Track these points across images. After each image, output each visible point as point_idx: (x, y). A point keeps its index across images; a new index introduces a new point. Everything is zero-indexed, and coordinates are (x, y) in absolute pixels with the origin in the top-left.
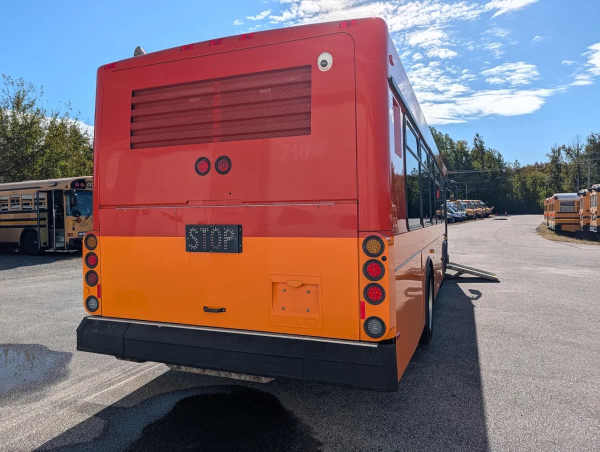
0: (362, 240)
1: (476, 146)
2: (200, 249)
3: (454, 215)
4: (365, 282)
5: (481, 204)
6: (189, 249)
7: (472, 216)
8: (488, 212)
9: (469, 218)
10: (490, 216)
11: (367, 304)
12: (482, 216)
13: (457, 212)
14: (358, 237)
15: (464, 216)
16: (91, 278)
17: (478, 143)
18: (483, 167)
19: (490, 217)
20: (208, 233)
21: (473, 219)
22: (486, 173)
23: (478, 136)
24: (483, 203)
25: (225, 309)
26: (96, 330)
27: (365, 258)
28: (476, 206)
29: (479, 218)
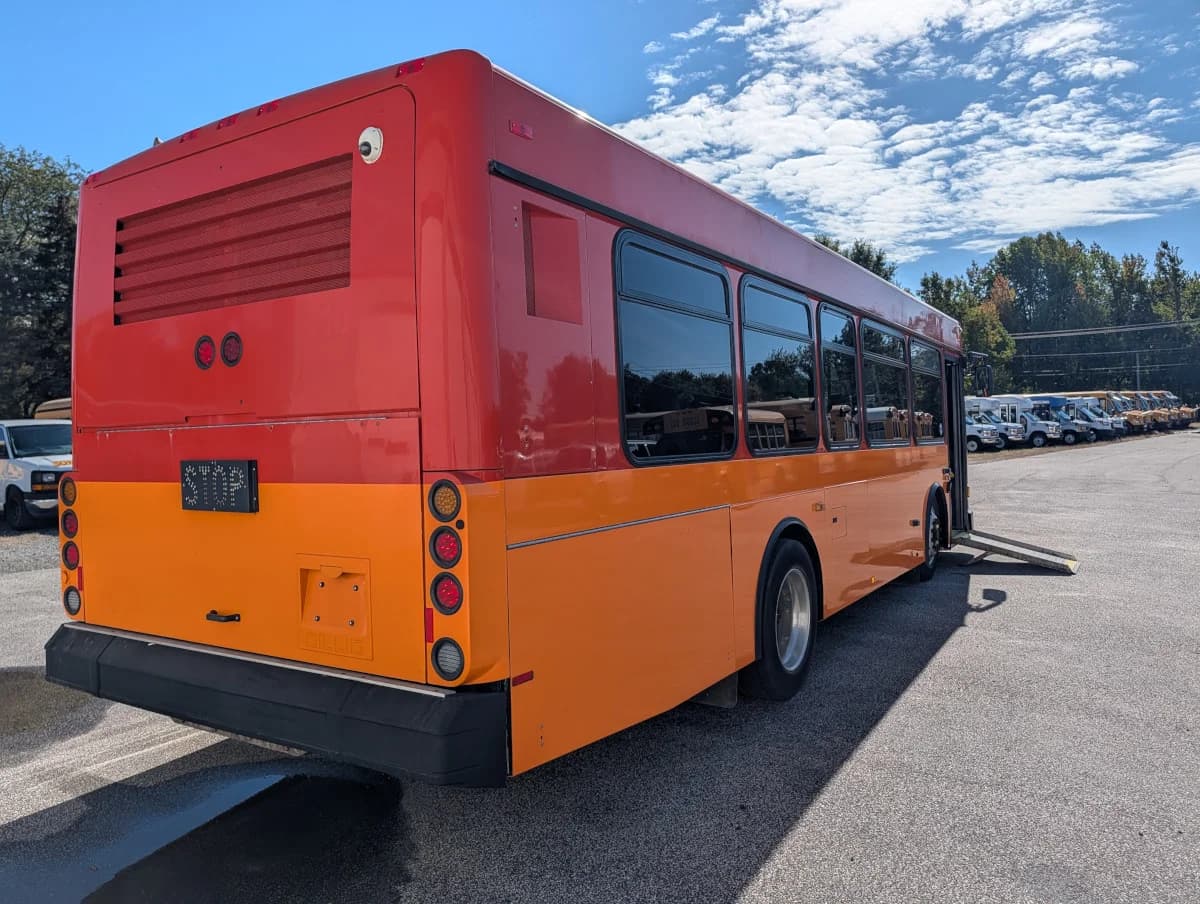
0: (428, 488)
1: (1162, 268)
2: (199, 506)
3: (1094, 426)
4: (434, 570)
5: (1169, 400)
6: (186, 506)
7: (1141, 427)
8: (1184, 416)
9: (1132, 430)
10: (1192, 425)
11: (436, 613)
12: (1169, 426)
13: (1101, 419)
14: (422, 483)
15: (1121, 426)
16: (70, 557)
17: (1166, 261)
18: (1179, 316)
19: (1192, 428)
20: (209, 475)
21: (1144, 433)
22: (1186, 329)
23: (1165, 246)
24: (1173, 397)
25: (239, 616)
26: (68, 647)
27: (433, 524)
28: (1152, 405)
29: (1160, 431)
